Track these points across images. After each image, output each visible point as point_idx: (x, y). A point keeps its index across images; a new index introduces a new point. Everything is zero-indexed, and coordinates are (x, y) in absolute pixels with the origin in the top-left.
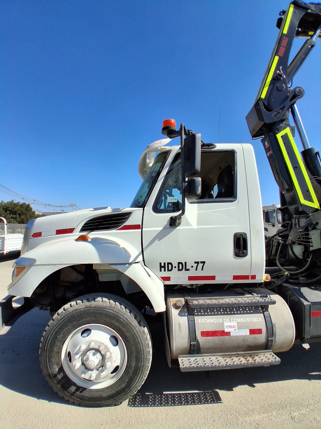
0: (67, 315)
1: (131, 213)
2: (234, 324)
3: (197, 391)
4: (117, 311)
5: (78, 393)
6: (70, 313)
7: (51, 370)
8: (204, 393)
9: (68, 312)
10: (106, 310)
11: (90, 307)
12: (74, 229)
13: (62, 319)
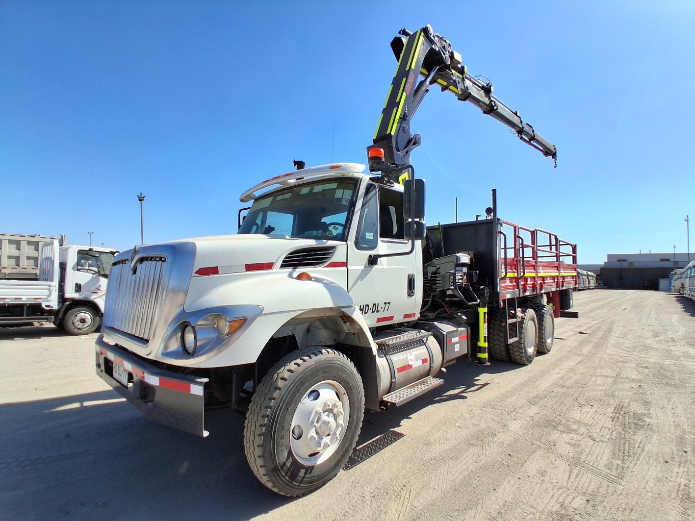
0: (298, 377)
1: (335, 247)
2: (413, 357)
3: (379, 436)
4: (343, 361)
5: (308, 475)
6: (300, 374)
7: (278, 460)
8: (385, 435)
9: (298, 374)
10: (334, 361)
11: (320, 362)
12: (273, 263)
13: (292, 384)
